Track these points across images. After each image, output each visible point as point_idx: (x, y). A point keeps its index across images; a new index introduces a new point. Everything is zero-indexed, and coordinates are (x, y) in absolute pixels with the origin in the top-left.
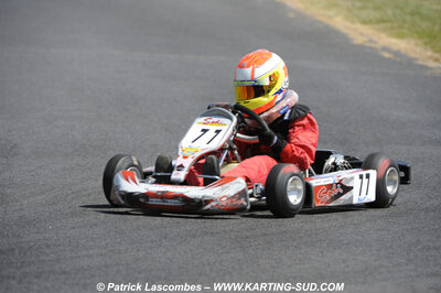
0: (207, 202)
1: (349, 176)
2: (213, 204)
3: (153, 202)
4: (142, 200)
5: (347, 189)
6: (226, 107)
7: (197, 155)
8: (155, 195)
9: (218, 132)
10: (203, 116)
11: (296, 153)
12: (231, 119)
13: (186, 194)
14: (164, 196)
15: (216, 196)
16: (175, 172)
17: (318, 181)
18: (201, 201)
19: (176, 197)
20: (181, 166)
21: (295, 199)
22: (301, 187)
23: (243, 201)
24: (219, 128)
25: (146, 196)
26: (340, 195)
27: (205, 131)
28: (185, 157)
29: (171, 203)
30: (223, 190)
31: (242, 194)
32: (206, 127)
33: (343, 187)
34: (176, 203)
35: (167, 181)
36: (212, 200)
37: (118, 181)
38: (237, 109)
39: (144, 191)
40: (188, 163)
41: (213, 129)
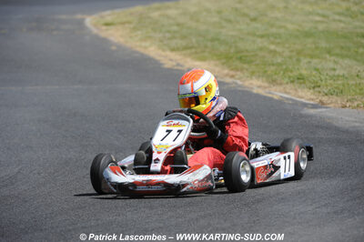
0: (184, 186)
1: (277, 158)
2: (189, 187)
3: (140, 188)
4: (131, 188)
5: (277, 168)
6: (181, 111)
7: (169, 150)
8: (141, 184)
9: (180, 131)
10: (166, 119)
12: (188, 120)
13: (166, 181)
14: (149, 183)
15: (190, 181)
16: (153, 164)
17: (259, 163)
18: (179, 185)
19: (158, 183)
20: (157, 159)
21: (245, 178)
22: (248, 168)
23: (210, 183)
24: (181, 128)
25: (134, 184)
26: (272, 173)
27: (169, 131)
28: (159, 153)
29: (155, 188)
30: (194, 175)
31: (209, 177)
32: (169, 128)
33: (274, 166)
34: (159, 188)
35: (148, 172)
36: (187, 184)
37: (107, 174)
38: (188, 112)
39: (132, 181)
40: (162, 157)
41: (175, 129)
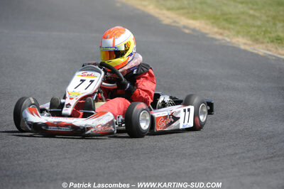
0: (88, 129)
1: (177, 110)
2: (93, 130)
3: (51, 129)
4: (43, 128)
5: (176, 119)
6: (95, 64)
7: (79, 97)
8: (52, 124)
9: (92, 81)
10: (81, 70)
11: (142, 95)
12: (100, 73)
13: (74, 124)
14: (59, 125)
15: (94, 125)
16: (65, 108)
17: (158, 114)
18: (84, 128)
19: (67, 125)
20: (69, 104)
21: (144, 125)
22: (148, 118)
23: (112, 128)
24: (92, 79)
25: (47, 125)
26: (172, 123)
27: (83, 81)
28: (71, 99)
29: (63, 129)
30: (99, 120)
31: (111, 123)
32: (83, 78)
34: (67, 129)
35: (60, 114)
36: (92, 128)
37: (26, 114)
38: (102, 65)
39: (45, 122)
40: (73, 103)
41: (88, 79)
